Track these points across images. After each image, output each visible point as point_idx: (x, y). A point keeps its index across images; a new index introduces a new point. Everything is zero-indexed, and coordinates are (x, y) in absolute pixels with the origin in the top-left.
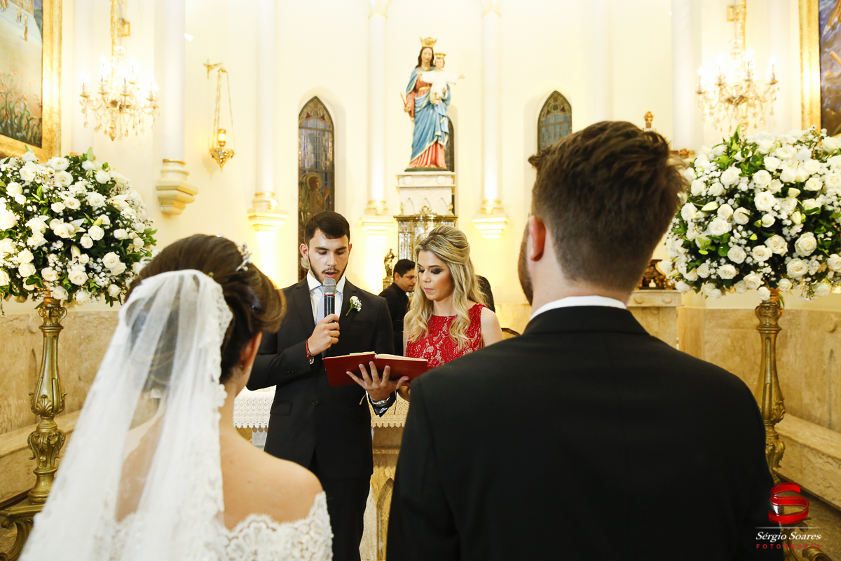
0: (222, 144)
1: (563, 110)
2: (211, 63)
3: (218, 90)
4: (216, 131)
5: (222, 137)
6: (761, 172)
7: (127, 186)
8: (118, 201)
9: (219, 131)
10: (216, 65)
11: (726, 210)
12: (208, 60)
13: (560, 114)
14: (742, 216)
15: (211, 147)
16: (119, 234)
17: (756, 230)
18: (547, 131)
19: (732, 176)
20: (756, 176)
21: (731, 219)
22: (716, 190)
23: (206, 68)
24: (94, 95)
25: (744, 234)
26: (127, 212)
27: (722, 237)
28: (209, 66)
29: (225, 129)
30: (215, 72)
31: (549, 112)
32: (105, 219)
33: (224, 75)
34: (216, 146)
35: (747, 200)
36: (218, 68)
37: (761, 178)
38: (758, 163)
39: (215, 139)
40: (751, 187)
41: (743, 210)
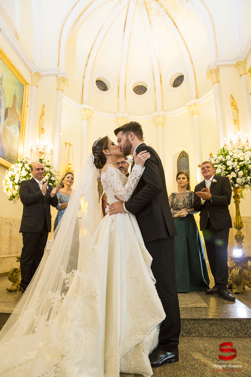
0: (70, 168)
1: (186, 157)
2: (67, 143)
3: (69, 151)
4: (68, 164)
5: (70, 166)
6: (228, 156)
7: (53, 167)
8: (52, 170)
9: (69, 164)
10: (68, 143)
11: (220, 166)
12: (66, 142)
13: (185, 158)
14: (224, 167)
15: (66, 169)
16: (52, 179)
17: (227, 171)
18: (180, 164)
19: (221, 157)
20: (227, 157)
21: (221, 169)
22: (217, 162)
23: (65, 144)
24: (35, 150)
25: (224, 172)
26: (54, 173)
27: (219, 173)
28: (66, 144)
29: (71, 163)
30: (68, 145)
31: (181, 158)
32: (49, 174)
33: (71, 146)
34: (68, 169)
35: (225, 163)
36: (69, 144)
37: (228, 157)
38: (228, 154)
39: (68, 167)
40: (226, 160)
41: (224, 166)
